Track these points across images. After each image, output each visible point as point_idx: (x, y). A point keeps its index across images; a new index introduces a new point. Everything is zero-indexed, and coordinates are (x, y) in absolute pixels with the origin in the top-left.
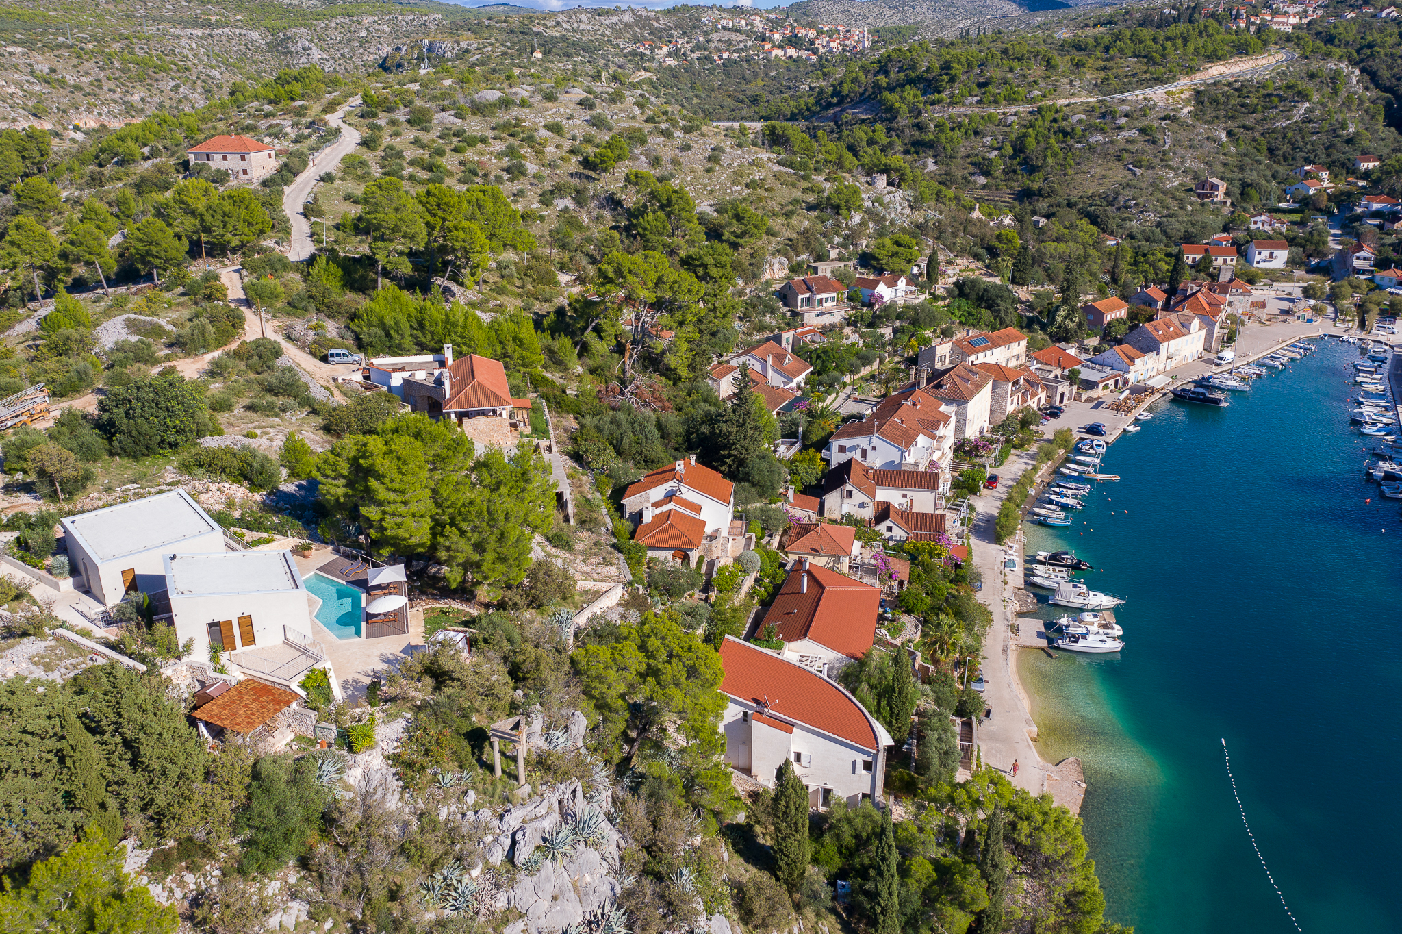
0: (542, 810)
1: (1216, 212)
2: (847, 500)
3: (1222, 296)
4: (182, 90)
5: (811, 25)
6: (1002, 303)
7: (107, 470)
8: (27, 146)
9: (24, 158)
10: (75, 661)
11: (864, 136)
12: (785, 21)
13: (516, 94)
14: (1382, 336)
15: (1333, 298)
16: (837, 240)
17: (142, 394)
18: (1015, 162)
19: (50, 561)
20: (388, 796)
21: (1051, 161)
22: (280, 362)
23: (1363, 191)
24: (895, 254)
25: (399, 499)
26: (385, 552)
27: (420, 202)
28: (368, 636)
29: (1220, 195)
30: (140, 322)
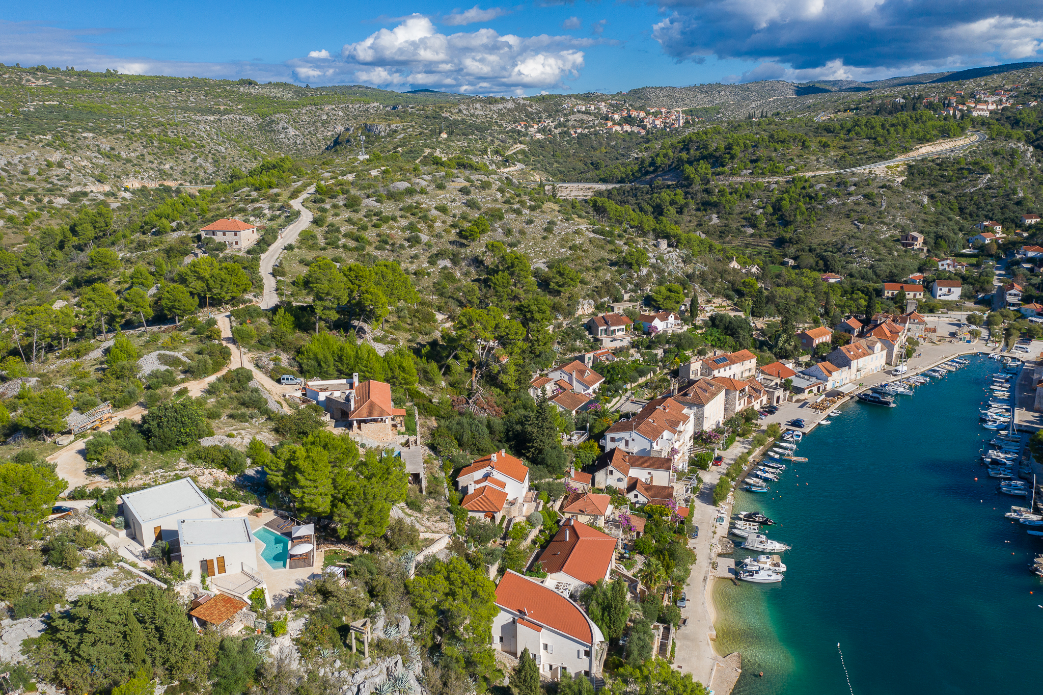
0: (376, 673)
1: (915, 257)
2: (609, 476)
3: (902, 325)
4: (198, 161)
5: (642, 108)
6: (741, 332)
7: (145, 458)
8: (98, 220)
9: (95, 228)
10: (129, 581)
11: (667, 198)
12: (623, 105)
13: (418, 183)
14: (1019, 354)
15: (989, 324)
16: (629, 286)
17: (168, 414)
18: (774, 217)
19: (114, 519)
20: (293, 662)
21: (799, 218)
22: (251, 384)
23: (1027, 242)
24: (668, 297)
25: (313, 485)
26: (304, 515)
27: (345, 275)
28: (290, 568)
29: (919, 244)
30: (167, 356)
